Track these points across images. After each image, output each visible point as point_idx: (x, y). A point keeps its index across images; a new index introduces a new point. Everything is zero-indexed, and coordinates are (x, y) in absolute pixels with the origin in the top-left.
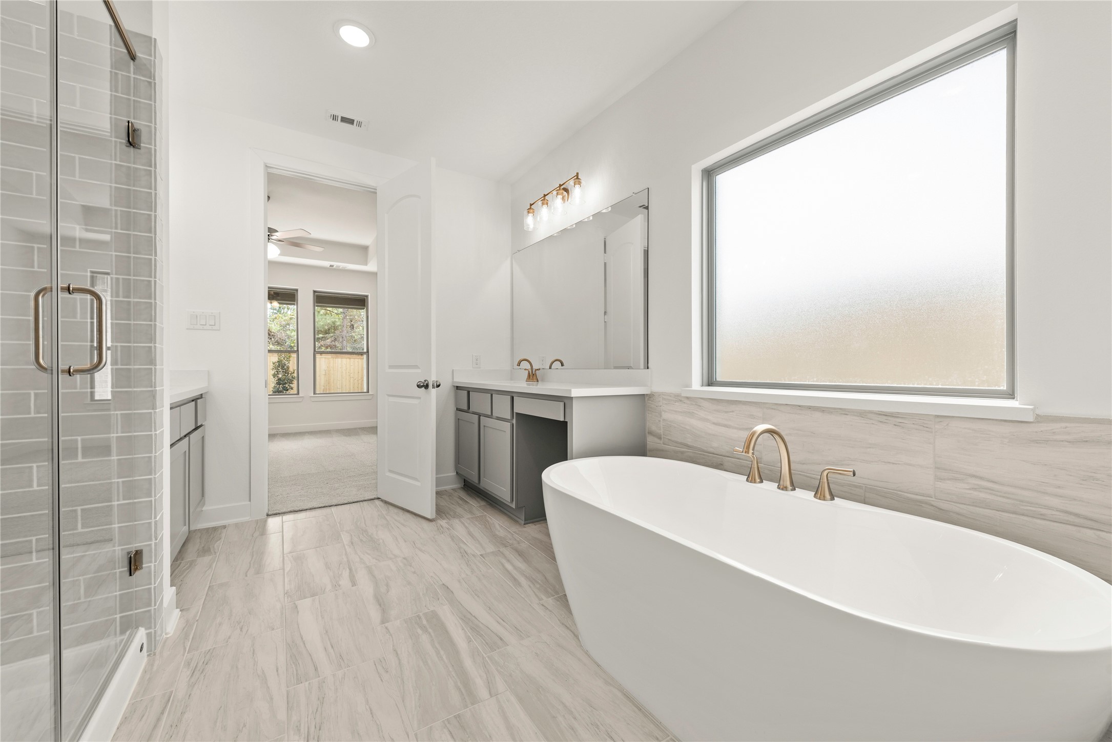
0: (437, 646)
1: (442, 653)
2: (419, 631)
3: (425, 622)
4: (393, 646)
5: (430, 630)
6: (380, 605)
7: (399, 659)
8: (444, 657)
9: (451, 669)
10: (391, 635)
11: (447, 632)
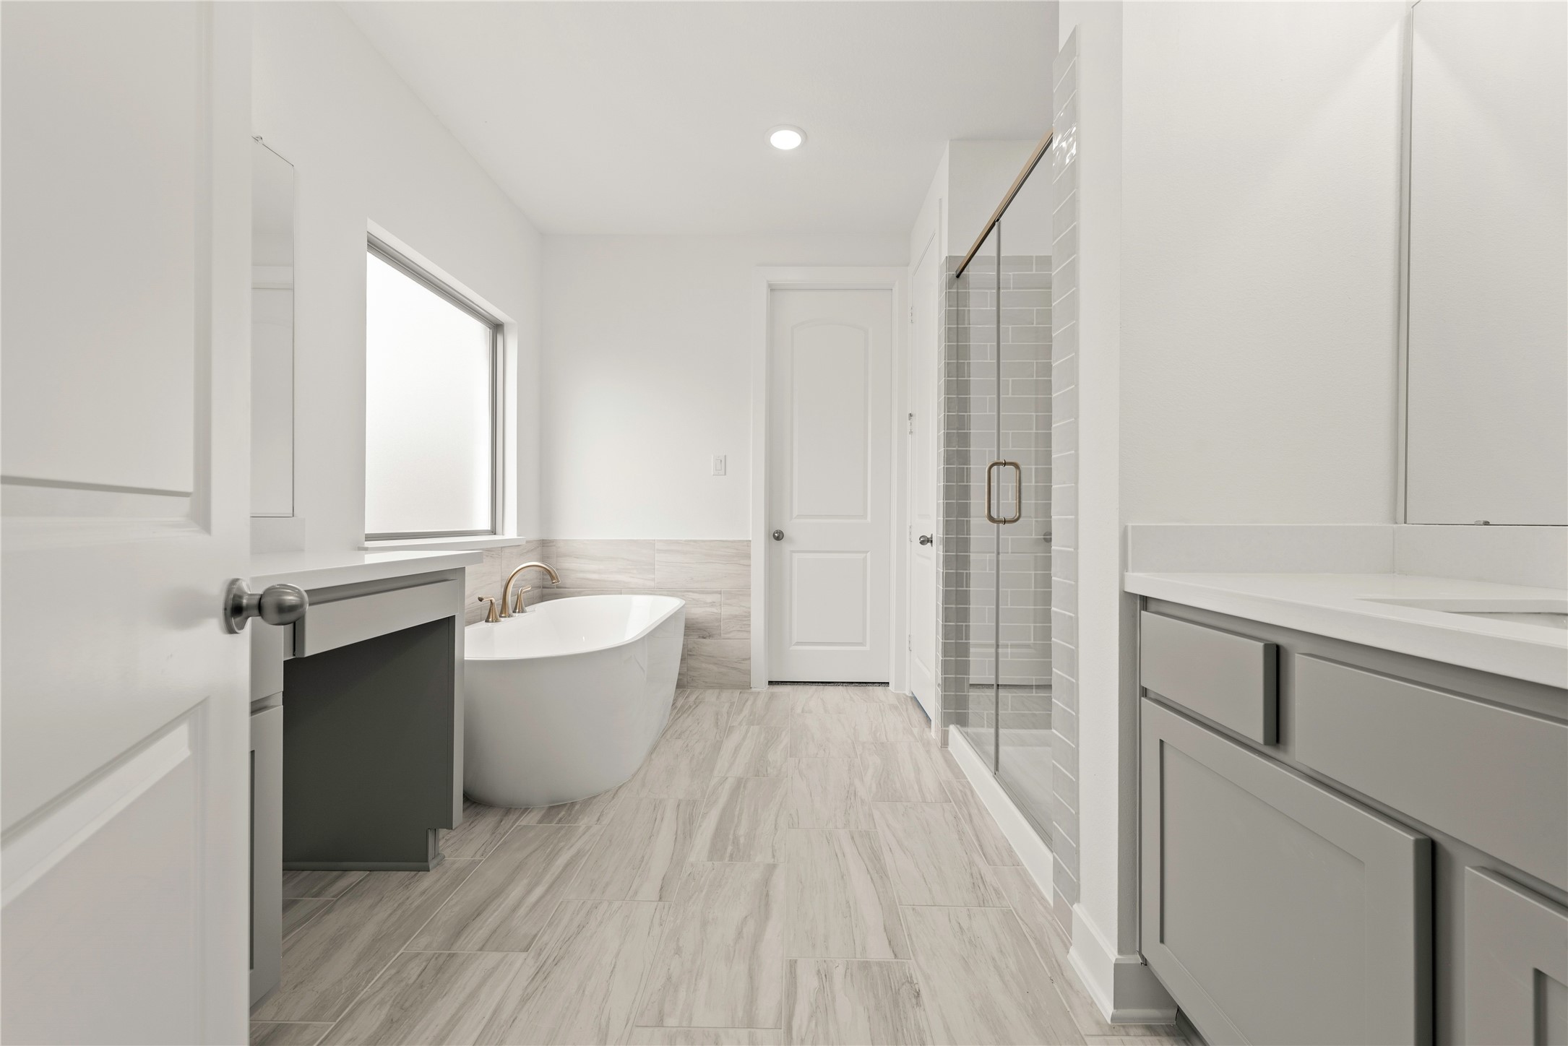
0: (736, 819)
1: (737, 813)
2: (742, 840)
3: (730, 848)
4: (775, 834)
5: (731, 837)
6: (767, 895)
7: (776, 821)
8: (738, 809)
9: (740, 799)
10: (773, 846)
11: (717, 829)
